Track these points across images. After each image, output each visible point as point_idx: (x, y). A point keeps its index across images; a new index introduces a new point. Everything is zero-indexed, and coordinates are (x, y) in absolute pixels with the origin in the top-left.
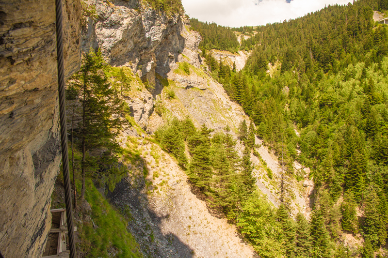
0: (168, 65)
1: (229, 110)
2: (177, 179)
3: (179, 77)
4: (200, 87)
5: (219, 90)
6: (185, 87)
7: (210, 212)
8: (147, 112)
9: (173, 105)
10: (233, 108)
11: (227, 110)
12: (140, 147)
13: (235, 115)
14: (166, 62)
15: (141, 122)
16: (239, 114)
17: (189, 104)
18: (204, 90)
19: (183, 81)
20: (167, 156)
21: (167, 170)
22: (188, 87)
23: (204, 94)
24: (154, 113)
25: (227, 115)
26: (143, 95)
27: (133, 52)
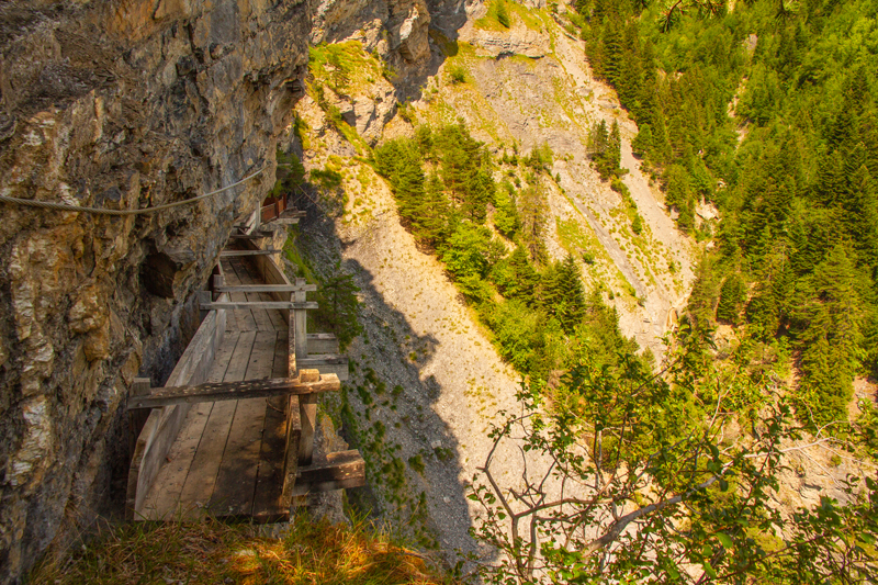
0: (462, 11)
1: (587, 99)
2: (385, 208)
3: (484, 35)
4: (530, 53)
5: (574, 56)
6: (494, 55)
7: (417, 247)
8: (382, 118)
9: (459, 95)
10: (597, 95)
11: (582, 101)
12: (344, 169)
13: (597, 109)
14: (459, 5)
15: (367, 133)
16: (606, 107)
17: (498, 92)
18: (538, 58)
19: (492, 43)
20: (380, 180)
21: (374, 198)
22: (501, 56)
23: (538, 68)
24: (397, 117)
25: (579, 111)
26: (375, 90)
27: (373, 7)
